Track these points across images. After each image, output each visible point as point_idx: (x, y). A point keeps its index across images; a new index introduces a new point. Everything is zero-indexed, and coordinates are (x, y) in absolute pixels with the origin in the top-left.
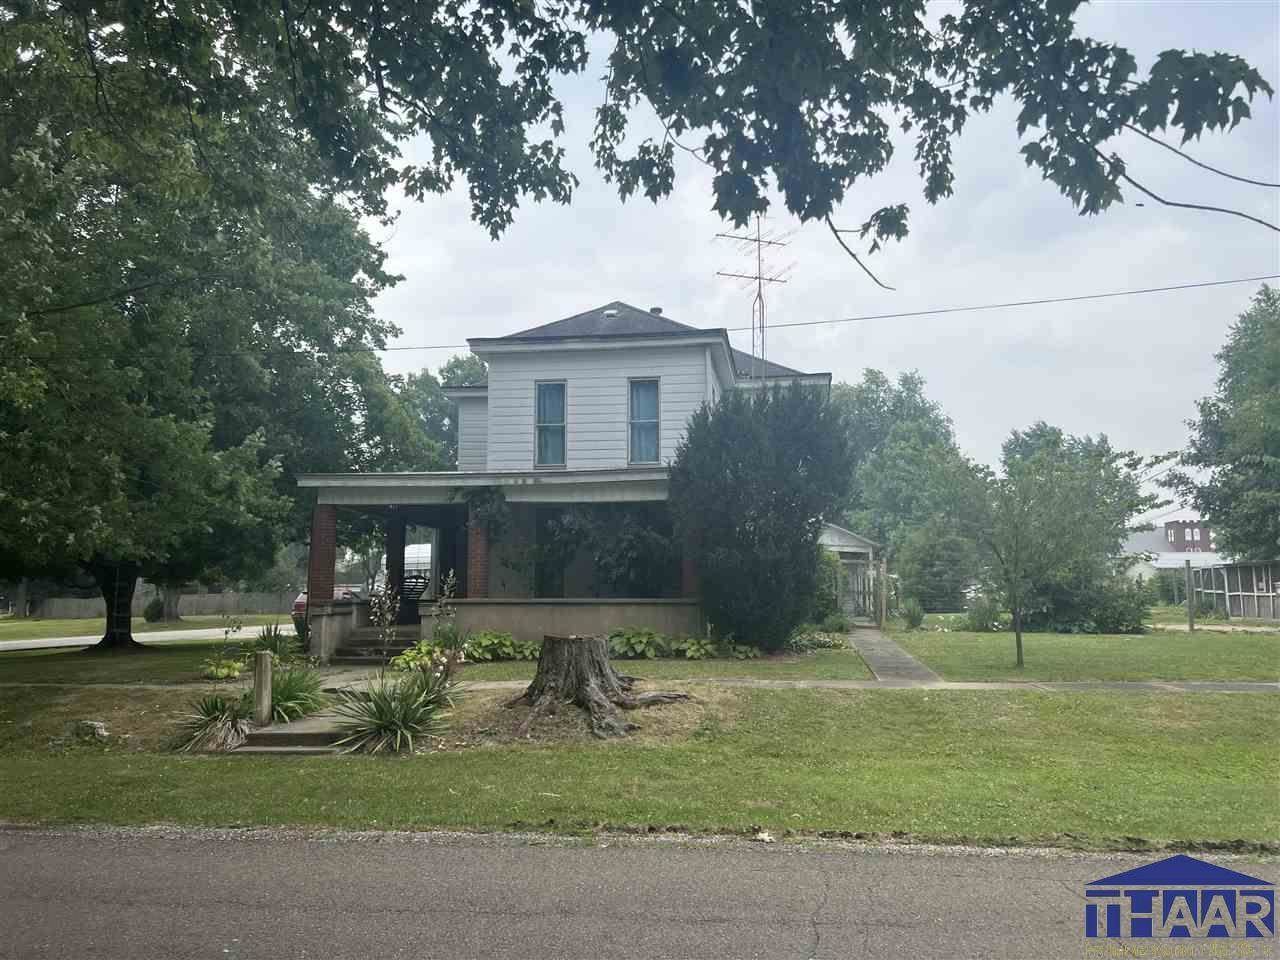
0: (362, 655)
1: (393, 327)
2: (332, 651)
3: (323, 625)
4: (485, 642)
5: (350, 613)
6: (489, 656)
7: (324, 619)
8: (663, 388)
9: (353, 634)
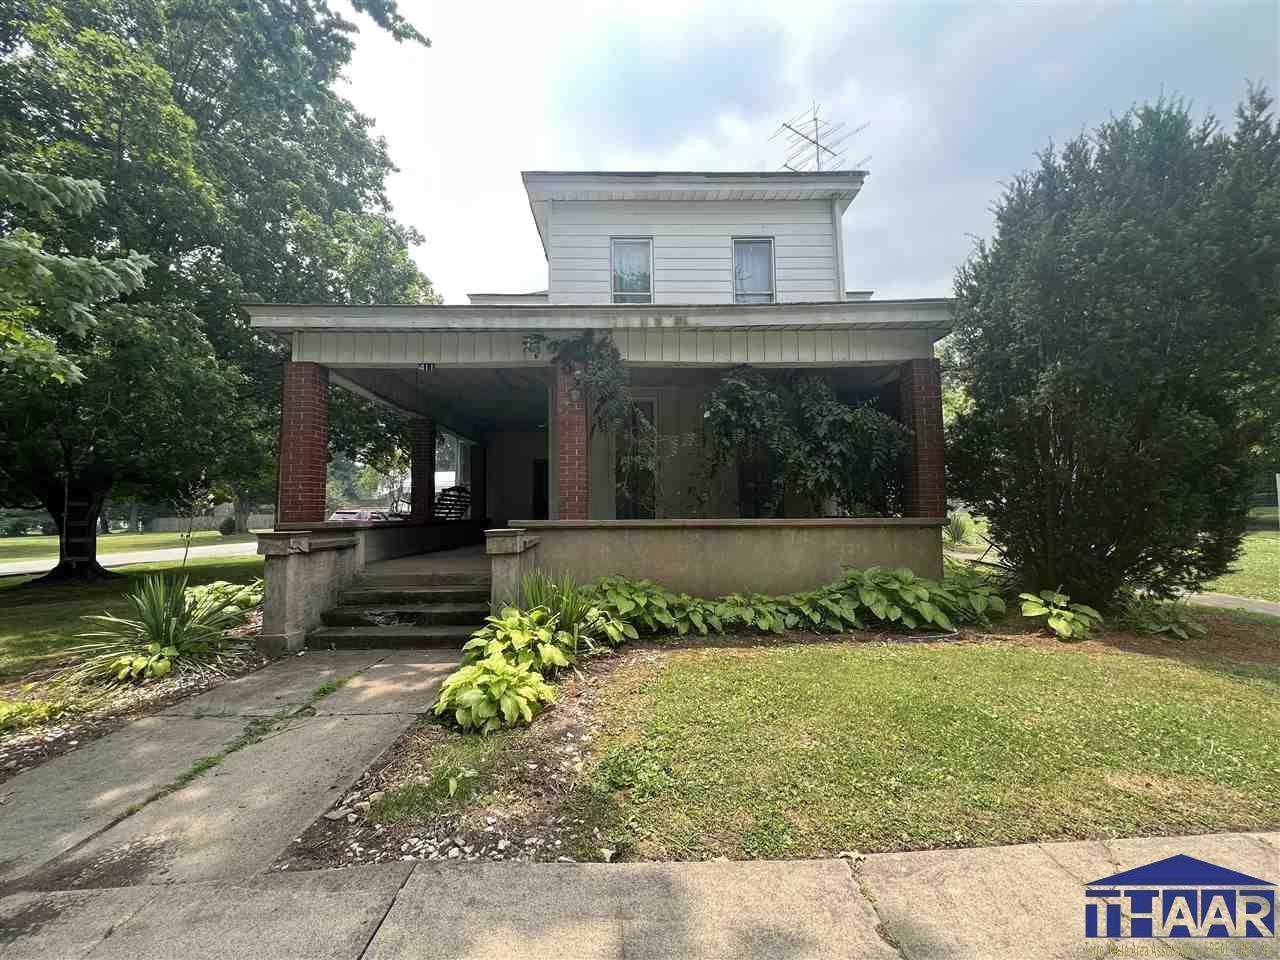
0: (372, 624)
1: (415, 232)
2: (316, 617)
3: (290, 573)
4: (625, 607)
5: (354, 546)
6: (633, 634)
7: (292, 562)
8: (779, 251)
9: (357, 580)
